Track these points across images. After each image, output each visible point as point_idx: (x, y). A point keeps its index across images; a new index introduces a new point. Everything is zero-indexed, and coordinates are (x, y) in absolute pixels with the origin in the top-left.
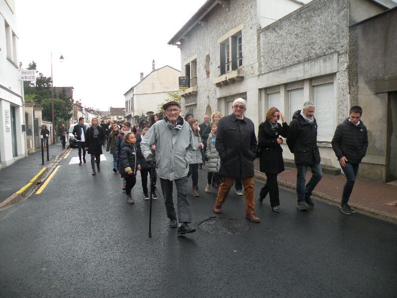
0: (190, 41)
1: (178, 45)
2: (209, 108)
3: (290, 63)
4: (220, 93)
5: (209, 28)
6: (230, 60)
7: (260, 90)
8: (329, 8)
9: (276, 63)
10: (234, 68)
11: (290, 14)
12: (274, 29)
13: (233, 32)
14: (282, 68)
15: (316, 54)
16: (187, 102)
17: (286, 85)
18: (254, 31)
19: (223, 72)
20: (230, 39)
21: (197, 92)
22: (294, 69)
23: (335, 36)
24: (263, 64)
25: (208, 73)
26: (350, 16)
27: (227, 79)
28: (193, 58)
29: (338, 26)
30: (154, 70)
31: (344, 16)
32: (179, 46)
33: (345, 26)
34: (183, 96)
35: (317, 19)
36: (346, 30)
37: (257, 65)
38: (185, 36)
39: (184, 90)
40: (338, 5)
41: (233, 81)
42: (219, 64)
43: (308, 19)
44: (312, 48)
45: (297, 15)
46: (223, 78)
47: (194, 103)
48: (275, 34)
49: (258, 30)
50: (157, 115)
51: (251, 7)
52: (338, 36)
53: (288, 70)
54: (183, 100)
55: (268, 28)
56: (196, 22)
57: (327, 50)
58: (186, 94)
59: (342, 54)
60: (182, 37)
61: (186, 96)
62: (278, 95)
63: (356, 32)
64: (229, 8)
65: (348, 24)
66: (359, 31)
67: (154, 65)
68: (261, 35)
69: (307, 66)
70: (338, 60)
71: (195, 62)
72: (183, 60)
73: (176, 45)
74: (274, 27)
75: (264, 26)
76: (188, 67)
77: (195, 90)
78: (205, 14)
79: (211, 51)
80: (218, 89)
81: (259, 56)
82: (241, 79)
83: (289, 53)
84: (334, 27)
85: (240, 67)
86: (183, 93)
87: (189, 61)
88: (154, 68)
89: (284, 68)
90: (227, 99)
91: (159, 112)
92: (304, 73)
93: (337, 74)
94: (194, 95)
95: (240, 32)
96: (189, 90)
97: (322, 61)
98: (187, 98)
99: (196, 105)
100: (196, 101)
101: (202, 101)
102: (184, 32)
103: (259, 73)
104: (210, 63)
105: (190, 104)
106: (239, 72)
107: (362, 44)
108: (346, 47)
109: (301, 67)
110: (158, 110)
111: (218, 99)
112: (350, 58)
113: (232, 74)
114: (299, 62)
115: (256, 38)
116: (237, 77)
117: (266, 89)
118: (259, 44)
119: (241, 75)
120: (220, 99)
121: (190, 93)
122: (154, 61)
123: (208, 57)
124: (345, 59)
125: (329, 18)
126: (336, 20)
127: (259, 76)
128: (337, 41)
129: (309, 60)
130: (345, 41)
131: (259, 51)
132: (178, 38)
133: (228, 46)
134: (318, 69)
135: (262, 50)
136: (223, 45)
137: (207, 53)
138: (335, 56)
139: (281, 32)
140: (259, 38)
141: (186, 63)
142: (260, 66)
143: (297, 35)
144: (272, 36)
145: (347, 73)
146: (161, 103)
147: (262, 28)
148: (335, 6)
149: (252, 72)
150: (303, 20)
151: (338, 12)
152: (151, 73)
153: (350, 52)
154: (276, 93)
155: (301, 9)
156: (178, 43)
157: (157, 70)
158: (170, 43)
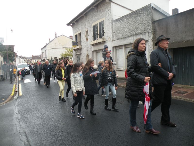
0: (77, 24)
1: (71, 26)
2: (88, 56)
3: (127, 36)
4: (93, 49)
5: (87, 19)
6: (98, 34)
7: (113, 47)
8: (144, 13)
10: (100, 37)
11: (127, 15)
12: (119, 21)
13: (100, 21)
14: (123, 38)
15: (139, 32)
16: (76, 53)
17: (125, 45)
18: (110, 21)
19: (95, 39)
20: (98, 25)
21: (81, 48)
22: (129, 38)
23: (147, 25)
24: (115, 36)
25: (87, 39)
26: (153, 17)
27: (98, 42)
28: (79, 32)
29: (148, 21)
30: (56, 37)
31: (150, 17)
33: (150, 21)
34: (74, 50)
35: (138, 18)
36: (151, 23)
37: (111, 36)
39: (75, 47)
40: (148, 13)
41: (100, 43)
42: (93, 35)
43: (135, 17)
44: (137, 30)
45: (130, 16)
46: (95, 42)
47: (80, 53)
48: (120, 23)
49: (112, 21)
50: (59, 59)
51: (109, 10)
52: (148, 26)
53: (126, 39)
54: (74, 52)
55: (117, 20)
56: (81, 16)
57: (143, 31)
58: (76, 49)
59: (150, 33)
60: (74, 22)
62: (122, 49)
63: (155, 24)
64: (98, 10)
65: (152, 21)
66: (156, 24)
67: (56, 35)
68: (114, 23)
70: (148, 35)
71: (80, 34)
72: (74, 33)
75: (115, 18)
76: (76, 36)
77: (81, 47)
79: (89, 29)
80: (92, 47)
81: (113, 32)
83: (127, 32)
84: (146, 21)
85: (103, 37)
86: (74, 48)
87: (77, 33)
88: (56, 36)
89: (124, 38)
91: (61, 57)
93: (148, 41)
95: (103, 21)
96: (78, 47)
97: (141, 35)
98: (76, 51)
99: (81, 54)
100: (81, 52)
101: (84, 52)
102: (75, 20)
103: (112, 40)
104: (88, 35)
105: (78, 54)
106: (103, 39)
107: (157, 29)
108: (151, 30)
110: (60, 56)
112: (153, 35)
113: (99, 40)
114: (131, 36)
115: (111, 24)
116: (102, 41)
117: (116, 47)
118: (112, 27)
119: (104, 41)
120: (93, 51)
121: (78, 49)
122: (56, 33)
123: (87, 32)
124: (151, 35)
125: (144, 18)
126: (147, 19)
127: (113, 41)
128: (147, 27)
129: (135, 35)
130: (151, 28)
131: (113, 30)
132: (71, 22)
133: (97, 27)
135: (114, 30)
136: (95, 27)
137: (87, 30)
138: (147, 34)
139: (123, 22)
140: (112, 24)
141: (76, 34)
142: (113, 37)
143: (130, 24)
144: (119, 24)
145: (152, 41)
146: (62, 53)
147: (114, 20)
148: (146, 13)
149: (109, 39)
150: (133, 18)
151: (148, 16)
153: (153, 32)
154: (120, 49)
155: (131, 13)
156: (71, 25)
157: (58, 37)
158: (67, 25)
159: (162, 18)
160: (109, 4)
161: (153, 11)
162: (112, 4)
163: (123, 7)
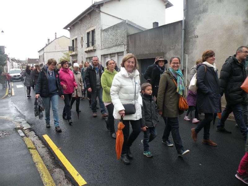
3: (111, 46)
4: (87, 55)
5: (82, 24)
6: (91, 41)
7: (102, 55)
9: (107, 45)
10: (92, 45)
13: (92, 29)
15: (118, 44)
16: (73, 59)
17: (110, 54)
18: (100, 30)
19: (88, 46)
20: (91, 32)
22: (112, 48)
23: (123, 38)
24: (103, 45)
25: (82, 46)
26: (127, 32)
28: (75, 37)
29: (124, 35)
30: (56, 38)
31: (125, 32)
32: (69, 30)
33: (126, 35)
34: (71, 55)
35: (119, 31)
36: (126, 37)
37: (100, 45)
38: (72, 26)
41: (91, 51)
42: (87, 42)
43: (116, 30)
44: (117, 41)
45: (113, 28)
46: (88, 49)
48: (106, 33)
49: (101, 30)
51: (99, 20)
53: (110, 48)
54: (71, 57)
55: (104, 30)
56: (77, 21)
57: (121, 43)
59: (125, 45)
61: (72, 56)
62: (108, 58)
64: (90, 18)
66: (129, 38)
67: (56, 36)
68: (102, 33)
69: (116, 47)
70: (124, 47)
71: (76, 39)
72: (71, 37)
73: (67, 29)
74: (106, 30)
75: (103, 29)
76: (73, 41)
77: (76, 53)
78: (80, 18)
79: (83, 35)
80: (86, 53)
81: (101, 42)
82: (94, 50)
83: (110, 41)
85: (95, 45)
86: (70, 54)
87: (74, 38)
88: (56, 37)
90: (90, 58)
92: (115, 50)
93: (124, 52)
94: (76, 56)
95: (95, 30)
96: (74, 53)
97: (120, 46)
100: (77, 58)
101: (79, 58)
102: (71, 24)
104: (83, 41)
106: (94, 47)
107: (130, 43)
108: (126, 43)
109: (114, 48)
111: (86, 58)
113: (91, 48)
114: (114, 46)
115: (100, 33)
116: (93, 49)
117: (104, 55)
118: (101, 36)
119: (95, 49)
122: (56, 33)
123: (82, 38)
124: (126, 47)
127: (101, 49)
128: (124, 40)
129: (116, 46)
130: (126, 41)
131: (101, 39)
132: (68, 26)
133: (90, 34)
134: (119, 49)
136: (88, 34)
139: (108, 33)
142: (101, 46)
143: (113, 35)
145: (126, 52)
148: (123, 27)
149: (99, 48)
151: (124, 30)
152: (55, 39)
153: (127, 45)
156: (69, 28)
157: (58, 38)
158: (64, 28)
159: (137, 32)
160: (99, 14)
161: (128, 27)
162: (101, 14)
163: (113, 16)
